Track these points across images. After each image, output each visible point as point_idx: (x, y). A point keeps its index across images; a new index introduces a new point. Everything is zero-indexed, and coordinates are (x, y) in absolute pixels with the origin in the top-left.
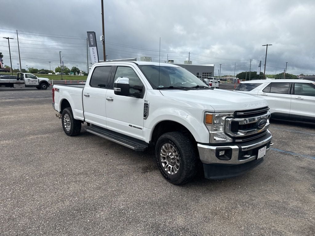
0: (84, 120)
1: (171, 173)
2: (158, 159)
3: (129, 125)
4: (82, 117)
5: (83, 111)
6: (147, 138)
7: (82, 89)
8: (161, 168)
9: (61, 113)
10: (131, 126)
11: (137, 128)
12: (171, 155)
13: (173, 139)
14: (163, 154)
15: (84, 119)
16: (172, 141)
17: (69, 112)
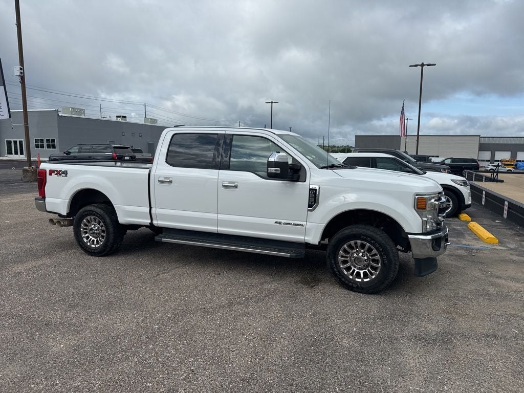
0: (151, 223)
1: (362, 280)
2: (336, 265)
3: (276, 222)
4: (146, 218)
5: (149, 208)
6: (314, 238)
7: (148, 170)
8: (342, 275)
9: (69, 215)
10: (280, 223)
11: (294, 224)
12: (362, 255)
13: (369, 233)
14: (342, 256)
15: (150, 221)
16: (367, 236)
17: (102, 212)
